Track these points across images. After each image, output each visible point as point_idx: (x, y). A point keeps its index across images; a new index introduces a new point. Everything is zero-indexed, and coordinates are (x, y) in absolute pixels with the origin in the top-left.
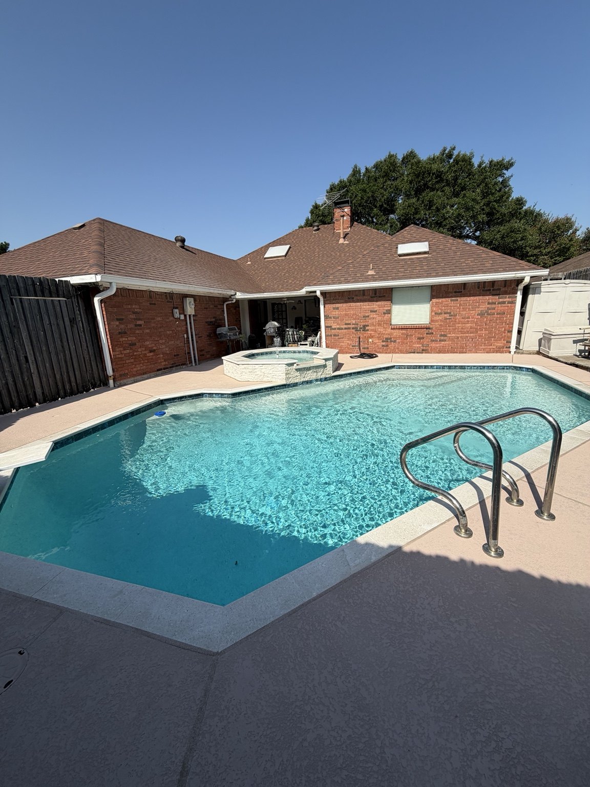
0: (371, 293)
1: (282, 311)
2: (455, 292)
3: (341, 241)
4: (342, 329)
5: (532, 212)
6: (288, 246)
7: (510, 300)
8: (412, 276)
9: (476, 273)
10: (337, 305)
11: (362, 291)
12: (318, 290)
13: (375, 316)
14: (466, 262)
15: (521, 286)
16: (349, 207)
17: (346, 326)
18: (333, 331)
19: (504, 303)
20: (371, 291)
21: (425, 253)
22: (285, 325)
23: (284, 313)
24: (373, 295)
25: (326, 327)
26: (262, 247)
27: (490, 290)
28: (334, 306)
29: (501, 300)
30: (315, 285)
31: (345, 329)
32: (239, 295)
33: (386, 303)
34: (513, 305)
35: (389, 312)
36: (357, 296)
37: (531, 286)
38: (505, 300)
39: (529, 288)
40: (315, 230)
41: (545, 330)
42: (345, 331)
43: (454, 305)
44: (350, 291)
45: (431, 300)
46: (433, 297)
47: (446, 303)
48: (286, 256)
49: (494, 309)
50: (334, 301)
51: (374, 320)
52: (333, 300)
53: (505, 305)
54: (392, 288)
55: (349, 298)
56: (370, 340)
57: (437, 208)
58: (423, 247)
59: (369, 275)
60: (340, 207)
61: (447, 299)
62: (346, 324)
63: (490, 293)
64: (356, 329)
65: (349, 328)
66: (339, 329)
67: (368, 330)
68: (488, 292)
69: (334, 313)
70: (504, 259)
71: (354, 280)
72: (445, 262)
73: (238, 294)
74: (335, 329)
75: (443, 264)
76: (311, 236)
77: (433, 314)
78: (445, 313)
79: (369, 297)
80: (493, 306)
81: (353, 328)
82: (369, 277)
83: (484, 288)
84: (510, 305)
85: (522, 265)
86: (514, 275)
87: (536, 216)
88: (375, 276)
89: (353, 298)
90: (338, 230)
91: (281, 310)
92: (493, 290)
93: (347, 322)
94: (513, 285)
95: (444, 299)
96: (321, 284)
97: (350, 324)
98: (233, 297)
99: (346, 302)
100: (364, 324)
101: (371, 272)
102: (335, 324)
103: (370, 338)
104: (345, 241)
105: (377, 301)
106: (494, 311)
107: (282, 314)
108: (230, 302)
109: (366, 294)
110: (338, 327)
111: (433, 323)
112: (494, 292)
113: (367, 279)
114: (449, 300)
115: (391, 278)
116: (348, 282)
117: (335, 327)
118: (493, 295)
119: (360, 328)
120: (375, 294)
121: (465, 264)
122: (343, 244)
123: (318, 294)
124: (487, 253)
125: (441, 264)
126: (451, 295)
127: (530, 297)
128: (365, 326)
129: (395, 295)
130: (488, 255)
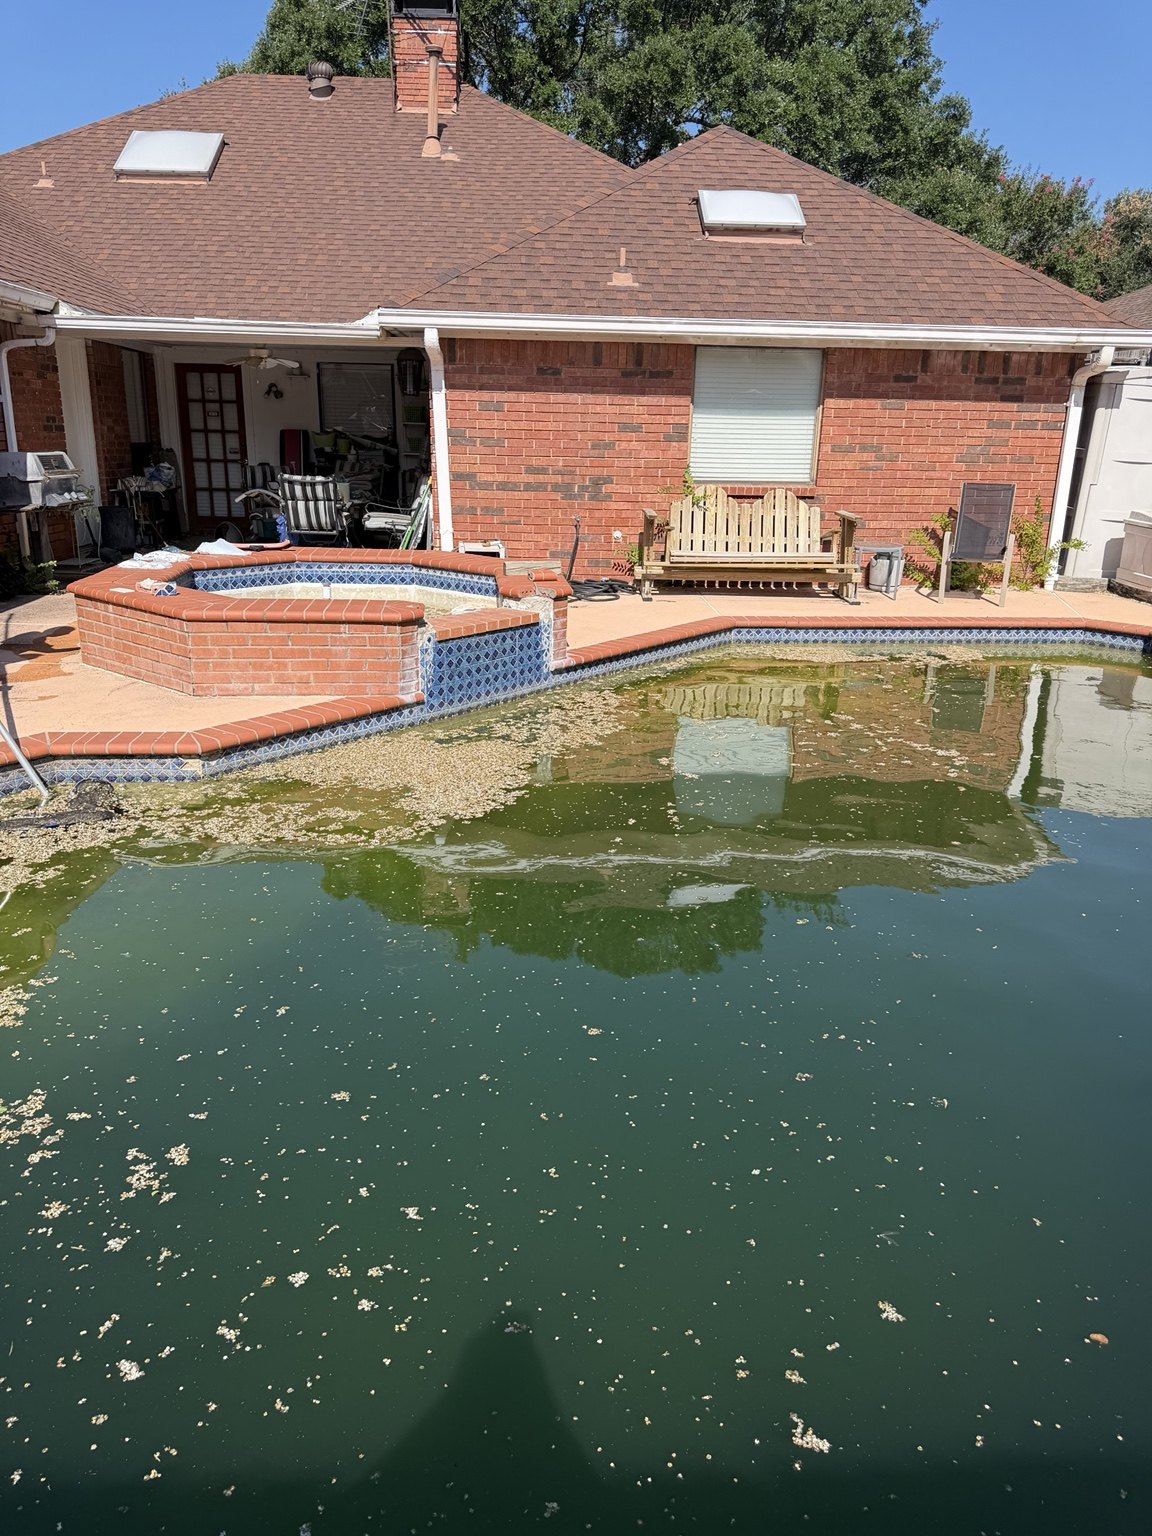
0: (622, 359)
1: (221, 401)
2: (897, 379)
3: (431, 149)
4: (514, 487)
5: (977, 152)
6: (216, 139)
7: (1049, 416)
8: (770, 308)
9: (965, 320)
10: (497, 396)
11: (590, 351)
12: (431, 326)
13: (634, 445)
14: (929, 280)
15: (1081, 379)
16: (453, 25)
17: (531, 479)
18: (480, 494)
19: (1031, 425)
20: (622, 351)
21: (794, 231)
22: (237, 457)
23: (231, 411)
24: (631, 367)
25: (456, 477)
26: (96, 125)
27: (995, 380)
28: (486, 395)
29: (1025, 416)
30: (415, 303)
31: (528, 487)
32: (68, 317)
33: (674, 400)
34: (1058, 434)
35: (682, 434)
36: (571, 363)
37: (1106, 379)
38: (1037, 416)
39: (1100, 384)
40: (318, 92)
41: (1134, 514)
42: (526, 495)
43: (893, 422)
44: (546, 343)
45: (821, 402)
46: (826, 392)
47: (869, 413)
48: (210, 175)
49: (1004, 443)
50: (485, 379)
51: (632, 462)
52: (482, 371)
53: (1033, 433)
54: (696, 346)
55: (541, 371)
56: (617, 534)
57: (738, 81)
58: (780, 209)
59: (619, 290)
60: (413, 18)
61: (873, 402)
62: (531, 470)
63: (997, 390)
64: (566, 489)
65: (540, 487)
66: (503, 486)
67: (608, 496)
68: (991, 388)
69: (485, 424)
70: (1034, 282)
71: (565, 302)
72: (863, 272)
73: (64, 310)
74: (487, 486)
75: (859, 279)
76: (304, 112)
77: (827, 448)
78: (864, 448)
79: (616, 373)
80: (1004, 433)
81: (556, 488)
82: (620, 296)
83: (981, 373)
84: (1045, 433)
85: (1088, 310)
86: (1073, 339)
87: (989, 165)
88: (641, 296)
89: (557, 372)
90: (409, 103)
91: (215, 396)
92: (1007, 382)
93: (534, 462)
94: (1062, 371)
95: (862, 402)
96: (441, 305)
97: (543, 471)
98: (44, 320)
99: (530, 386)
100: (597, 472)
101: (623, 280)
102: (490, 468)
103: (617, 526)
104: (444, 150)
105: (643, 393)
106: (1003, 450)
107: (221, 414)
108: (31, 343)
109: (605, 361)
110: (500, 478)
111: (824, 482)
112: (1009, 390)
113: (612, 304)
114: (878, 403)
115: (697, 307)
116: (545, 308)
117: (490, 478)
118: (1005, 399)
119: (583, 488)
120: (639, 362)
121: (924, 287)
122: (438, 160)
123: (431, 339)
124: (982, 258)
125: (854, 278)
126: (882, 387)
127: (1101, 413)
128: (597, 482)
129: (705, 373)
130: (986, 266)
